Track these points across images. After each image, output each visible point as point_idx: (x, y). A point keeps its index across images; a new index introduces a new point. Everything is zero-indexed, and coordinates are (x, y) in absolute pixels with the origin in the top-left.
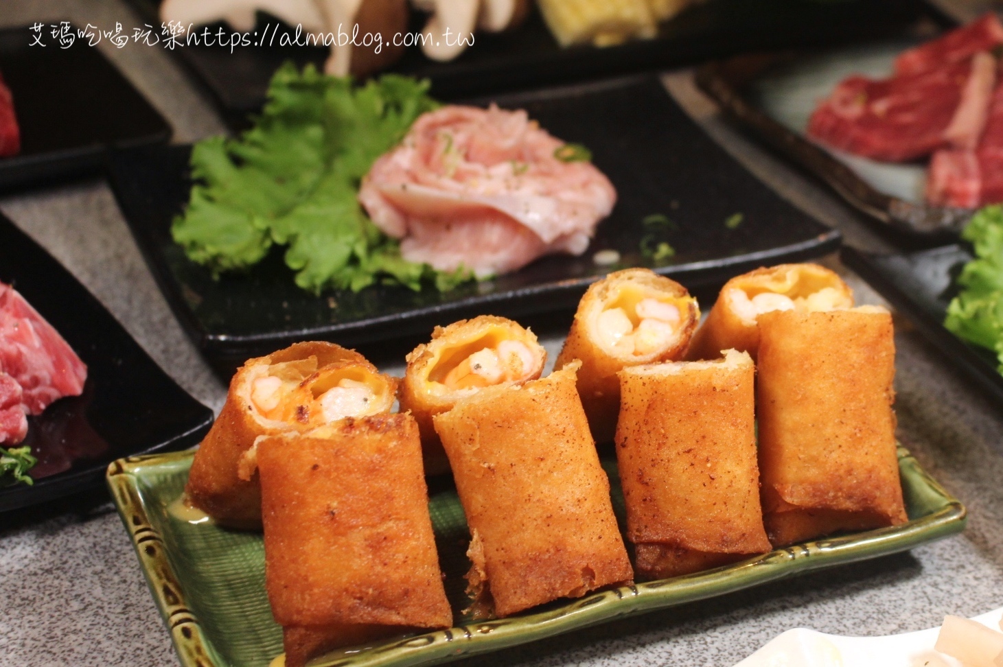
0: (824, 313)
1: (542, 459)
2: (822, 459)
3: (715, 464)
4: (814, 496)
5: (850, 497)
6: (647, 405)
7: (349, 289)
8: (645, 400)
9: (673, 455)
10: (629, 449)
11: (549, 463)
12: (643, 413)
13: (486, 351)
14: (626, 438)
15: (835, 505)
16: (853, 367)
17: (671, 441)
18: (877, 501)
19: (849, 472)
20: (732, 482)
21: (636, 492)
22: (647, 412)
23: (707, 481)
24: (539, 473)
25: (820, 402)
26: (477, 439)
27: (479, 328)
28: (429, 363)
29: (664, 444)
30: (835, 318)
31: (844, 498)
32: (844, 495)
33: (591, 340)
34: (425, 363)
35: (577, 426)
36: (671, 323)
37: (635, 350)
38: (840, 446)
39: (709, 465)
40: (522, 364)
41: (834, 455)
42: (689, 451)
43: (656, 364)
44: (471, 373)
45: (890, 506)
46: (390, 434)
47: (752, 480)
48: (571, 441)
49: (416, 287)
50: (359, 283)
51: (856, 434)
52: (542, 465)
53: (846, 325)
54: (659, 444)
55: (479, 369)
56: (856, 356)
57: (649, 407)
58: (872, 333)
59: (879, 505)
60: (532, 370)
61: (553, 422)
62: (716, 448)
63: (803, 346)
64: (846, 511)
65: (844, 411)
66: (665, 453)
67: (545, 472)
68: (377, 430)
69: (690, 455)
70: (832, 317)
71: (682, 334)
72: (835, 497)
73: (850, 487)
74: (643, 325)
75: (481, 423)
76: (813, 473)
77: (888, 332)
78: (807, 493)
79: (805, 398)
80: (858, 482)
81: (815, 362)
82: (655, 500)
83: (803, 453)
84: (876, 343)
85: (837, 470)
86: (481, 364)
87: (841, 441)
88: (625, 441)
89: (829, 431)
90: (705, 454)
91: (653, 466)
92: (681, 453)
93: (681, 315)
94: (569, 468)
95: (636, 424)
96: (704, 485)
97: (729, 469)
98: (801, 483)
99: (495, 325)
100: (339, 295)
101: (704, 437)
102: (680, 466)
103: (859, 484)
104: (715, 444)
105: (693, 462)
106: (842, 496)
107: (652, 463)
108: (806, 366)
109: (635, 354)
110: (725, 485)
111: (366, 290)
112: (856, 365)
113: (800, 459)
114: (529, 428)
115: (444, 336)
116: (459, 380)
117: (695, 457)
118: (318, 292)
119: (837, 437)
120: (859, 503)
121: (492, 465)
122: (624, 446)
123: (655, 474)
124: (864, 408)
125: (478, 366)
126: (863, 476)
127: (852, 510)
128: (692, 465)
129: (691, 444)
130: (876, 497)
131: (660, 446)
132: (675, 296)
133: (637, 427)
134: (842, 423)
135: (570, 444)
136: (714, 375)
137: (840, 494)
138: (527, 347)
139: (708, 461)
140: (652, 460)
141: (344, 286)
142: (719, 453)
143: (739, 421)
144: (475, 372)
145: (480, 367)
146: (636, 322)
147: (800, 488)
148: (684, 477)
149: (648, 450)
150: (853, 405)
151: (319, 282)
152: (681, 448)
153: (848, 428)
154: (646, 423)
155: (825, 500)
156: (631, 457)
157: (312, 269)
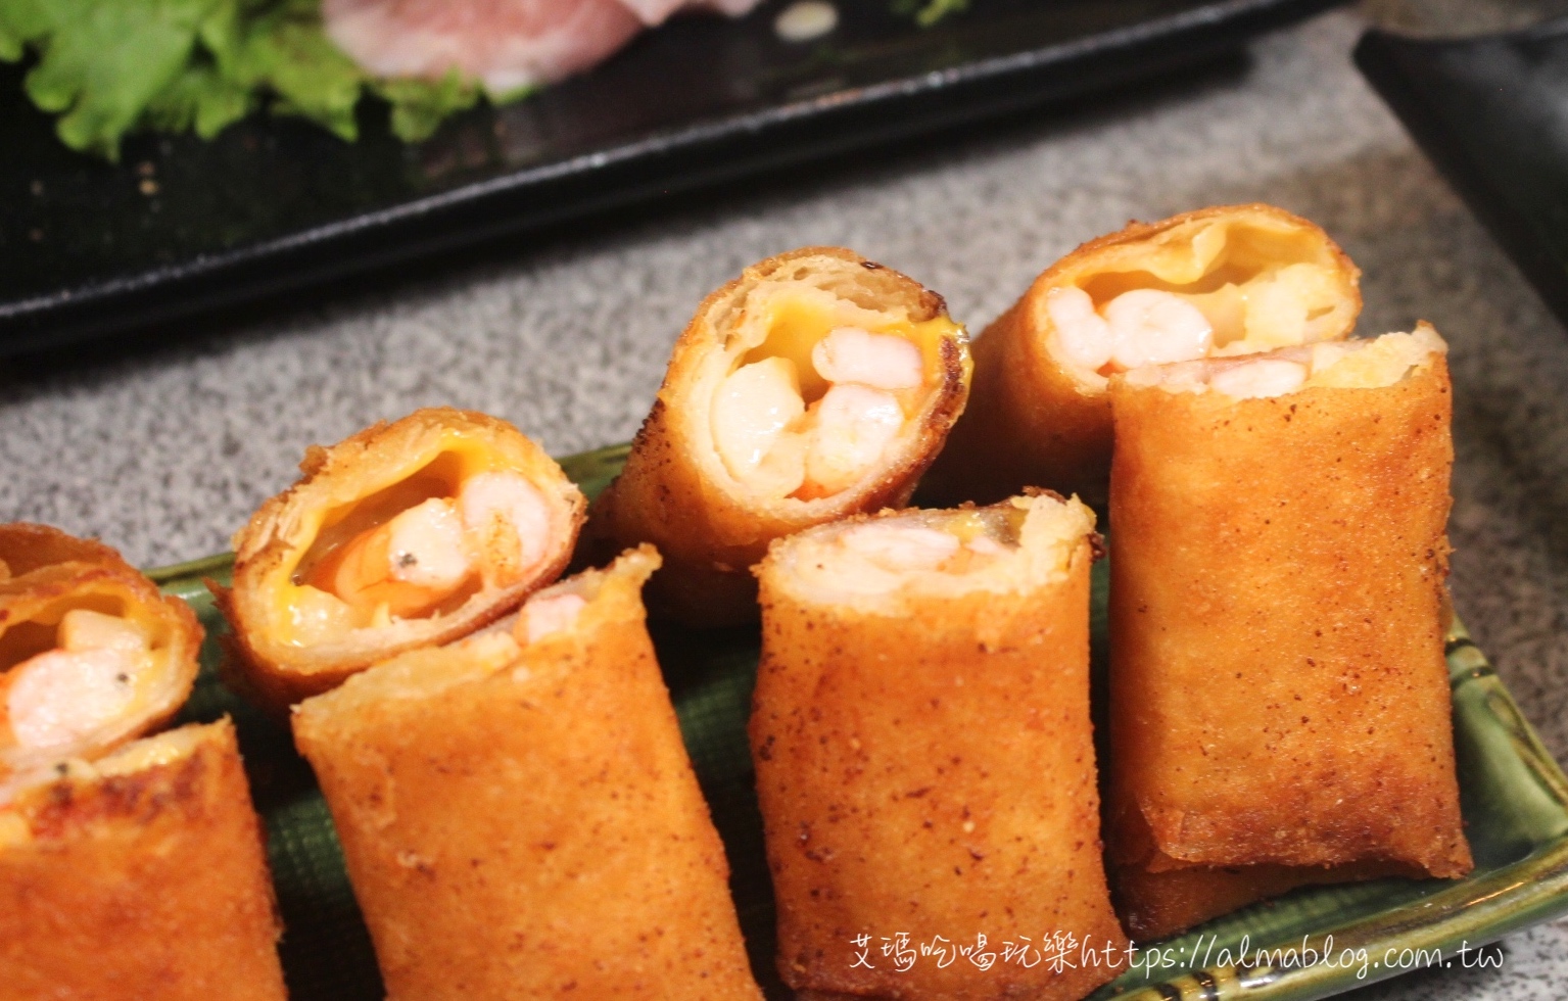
0: (1273, 401)
1: (549, 847)
2: (1259, 753)
3: (982, 824)
4: (1239, 839)
5: (1326, 835)
6: (817, 673)
7: (191, 130)
8: (814, 662)
9: (882, 799)
10: (778, 766)
11: (568, 850)
12: (810, 689)
13: (433, 507)
14: (771, 739)
15: (1289, 857)
16: (1344, 524)
17: (877, 761)
18: (1393, 838)
19: (1327, 778)
20: (1025, 860)
21: (794, 876)
22: (817, 694)
23: (965, 864)
24: (543, 878)
25: (1258, 618)
26: (389, 797)
27: (416, 445)
28: (285, 559)
29: (860, 772)
30: (1299, 409)
31: (1311, 840)
32: (1313, 834)
33: (695, 461)
34: (276, 558)
35: (641, 751)
36: (899, 395)
37: (807, 476)
38: (1305, 720)
39: (969, 827)
40: (518, 545)
41: (1289, 742)
42: (920, 794)
43: (855, 521)
44: (390, 580)
45: (1427, 841)
46: (163, 821)
47: (1080, 844)
48: (621, 790)
49: (347, 131)
50: (214, 117)
51: (1345, 687)
52: (550, 859)
53: (1328, 423)
54: (847, 772)
55: (410, 568)
56: (1351, 495)
57: (823, 681)
58: (1395, 431)
59: (1400, 844)
60: (545, 556)
61: (575, 753)
62: (986, 784)
63: (1217, 484)
64: (1318, 867)
65: (1318, 634)
66: (860, 796)
67: (558, 875)
68: (129, 811)
69: (925, 801)
70: (1293, 408)
71: (923, 431)
72: (1291, 840)
73: (1329, 814)
74: (830, 404)
75: (396, 761)
76: (1237, 785)
77: (1437, 417)
78: (1221, 835)
79: (1219, 608)
80: (1347, 801)
81: (1246, 523)
82: (840, 897)
83: (1215, 740)
84: (1405, 452)
85: (1297, 778)
86: (417, 555)
87: (1307, 708)
88: (770, 744)
89: (1277, 687)
90: (960, 799)
91: (834, 820)
92: (901, 796)
93: (924, 370)
94: (619, 860)
95: (795, 713)
96: (958, 872)
97: (1019, 831)
98: (1207, 808)
99: (457, 433)
100: (166, 148)
101: (956, 761)
102: (898, 825)
103: (1351, 804)
104: (984, 775)
105: (930, 820)
106: (1308, 836)
107: (832, 814)
108: (1225, 533)
109: (802, 494)
110: (1009, 870)
111: (230, 132)
112: (1351, 520)
113: (1205, 754)
114: (515, 772)
115: (327, 474)
116: (367, 587)
117: (934, 806)
118: (113, 154)
119: (1298, 698)
120: (1346, 847)
121: (429, 860)
122: (767, 757)
123: (840, 839)
124: (1367, 621)
125: (408, 561)
126: (1358, 782)
127: (1332, 864)
128: (927, 826)
129: (925, 775)
130: (1392, 830)
131: (850, 776)
132: (911, 316)
133: (795, 720)
134: (1311, 663)
135: (622, 801)
136: (981, 615)
137: (1301, 832)
138: (536, 487)
139: (966, 815)
140: (833, 808)
141: (180, 126)
142: (995, 795)
143: (1045, 713)
144: (402, 576)
145: (414, 562)
146: (813, 391)
147: (1204, 821)
148: (909, 852)
149: (822, 777)
150: (1339, 618)
151: (111, 133)
152: (900, 786)
153: (1325, 673)
154: (816, 715)
155: (1264, 847)
156: (783, 789)
157: (98, 101)
